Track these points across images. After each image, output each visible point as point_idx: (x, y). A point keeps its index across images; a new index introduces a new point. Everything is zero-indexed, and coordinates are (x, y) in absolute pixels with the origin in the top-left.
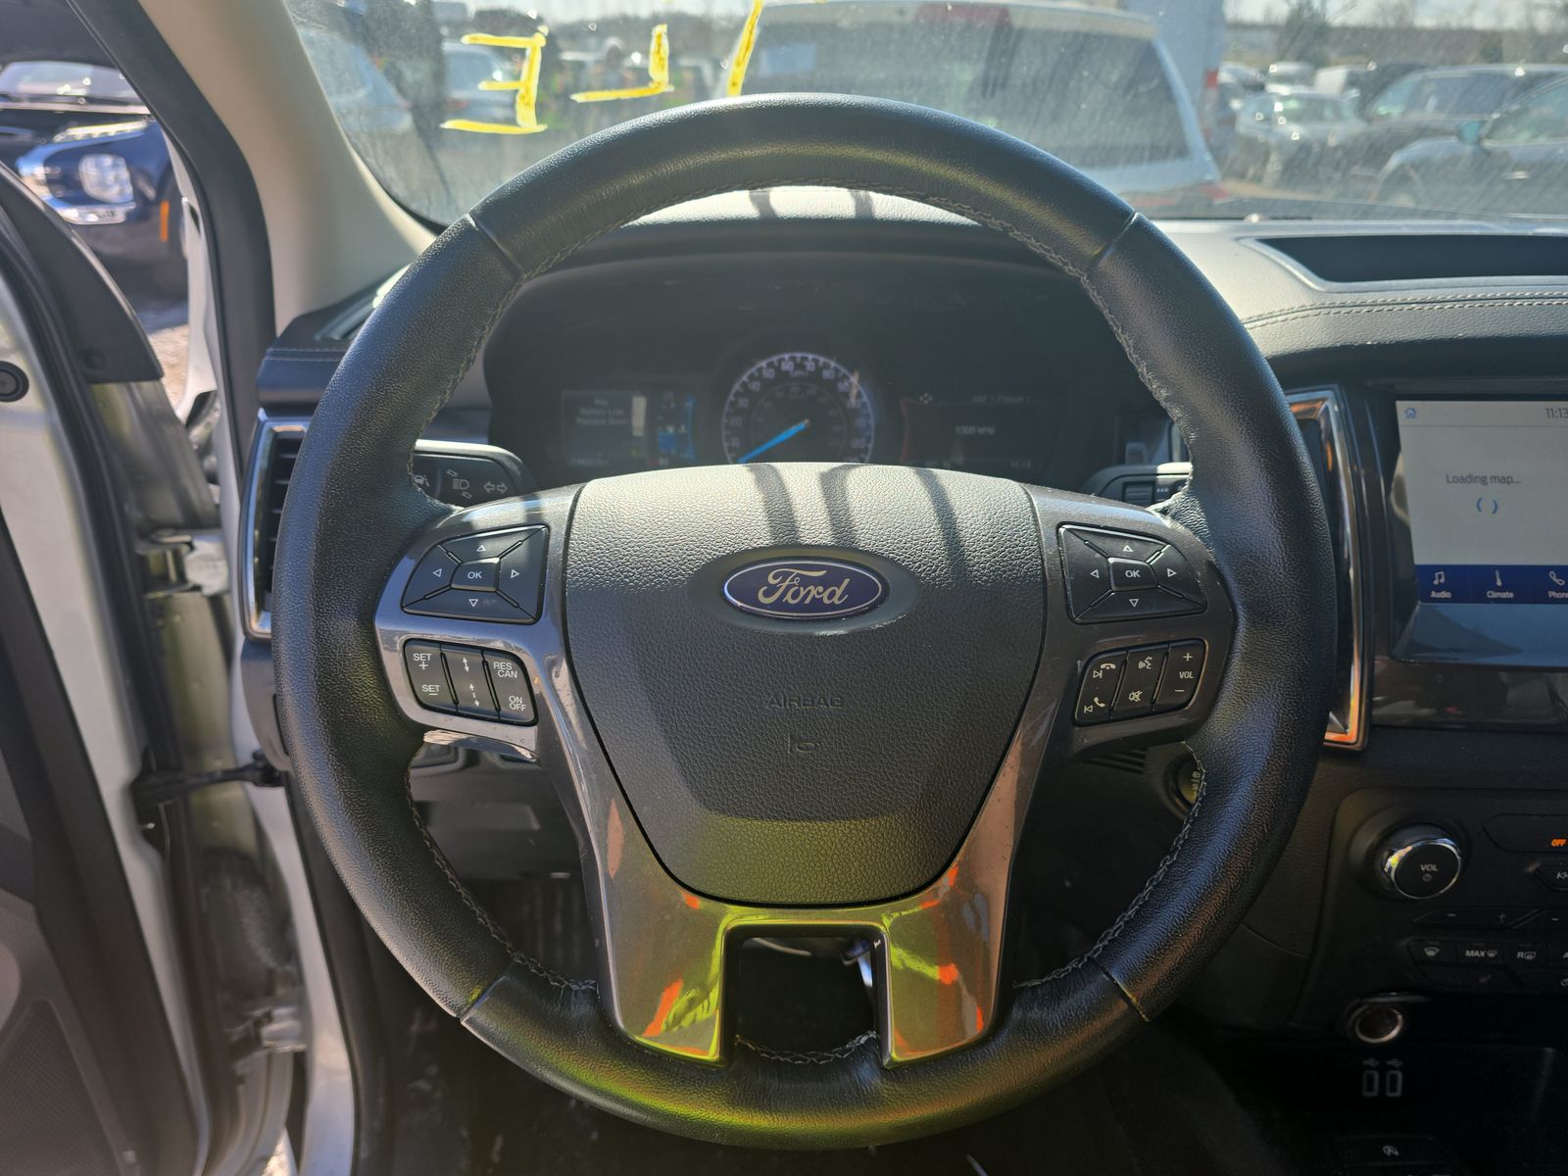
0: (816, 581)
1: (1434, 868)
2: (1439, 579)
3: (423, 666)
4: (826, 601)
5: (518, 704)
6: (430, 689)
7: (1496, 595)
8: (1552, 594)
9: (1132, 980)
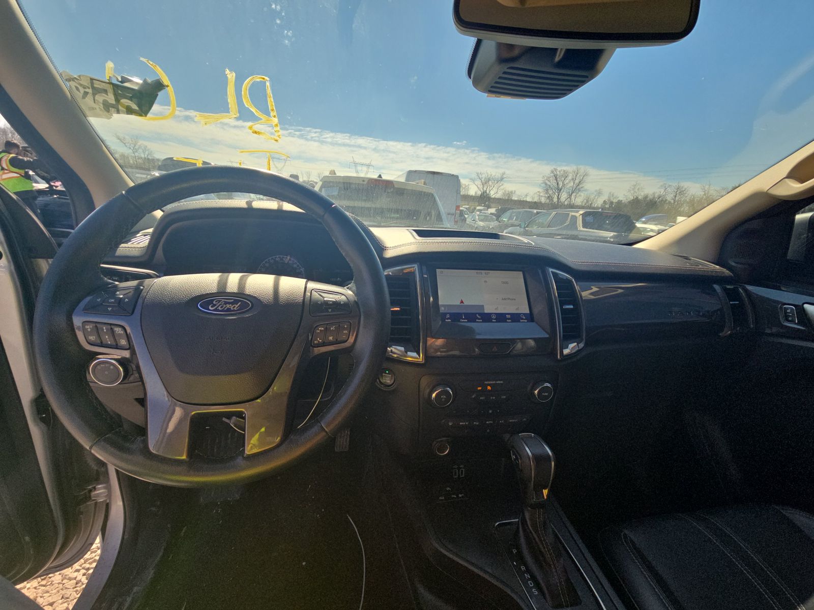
0: (229, 303)
1: (445, 397)
2: (448, 316)
3: (89, 330)
4: (232, 309)
5: (123, 342)
6: (92, 338)
7: (463, 321)
8: (477, 320)
9: (328, 425)
